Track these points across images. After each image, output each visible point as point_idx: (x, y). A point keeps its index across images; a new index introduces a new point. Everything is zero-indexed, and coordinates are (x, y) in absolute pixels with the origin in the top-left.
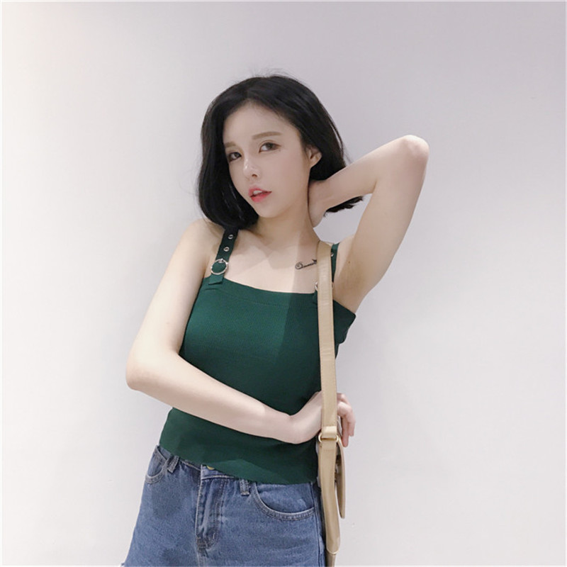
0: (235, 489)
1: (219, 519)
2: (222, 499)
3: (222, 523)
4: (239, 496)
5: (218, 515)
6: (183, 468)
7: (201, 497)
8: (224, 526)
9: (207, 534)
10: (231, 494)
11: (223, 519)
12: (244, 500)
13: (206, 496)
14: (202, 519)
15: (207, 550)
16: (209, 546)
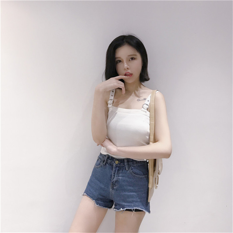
0: (124, 169)
1: (119, 178)
2: (120, 172)
3: (120, 179)
4: (125, 171)
5: (118, 176)
6: (108, 164)
7: (114, 171)
8: (120, 180)
9: (115, 182)
10: (123, 170)
11: (120, 178)
12: (127, 172)
13: (115, 171)
14: (114, 178)
15: (114, 188)
16: (115, 186)
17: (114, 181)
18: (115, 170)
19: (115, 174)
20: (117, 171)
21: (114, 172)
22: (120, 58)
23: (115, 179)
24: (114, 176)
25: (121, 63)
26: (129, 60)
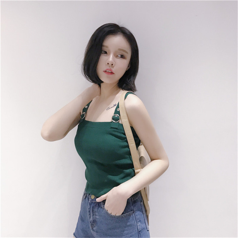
0: (100, 206)
2: (95, 210)
3: (97, 218)
4: (101, 209)
5: (96, 215)
8: (98, 220)
10: (98, 208)
12: (103, 211)
14: (90, 217)
15: (94, 229)
16: (94, 227)
17: (91, 221)
18: (89, 207)
19: (90, 212)
20: (91, 208)
21: (89, 210)
22: (107, 47)
23: (91, 219)
24: (90, 215)
25: (106, 54)
26: (117, 56)
